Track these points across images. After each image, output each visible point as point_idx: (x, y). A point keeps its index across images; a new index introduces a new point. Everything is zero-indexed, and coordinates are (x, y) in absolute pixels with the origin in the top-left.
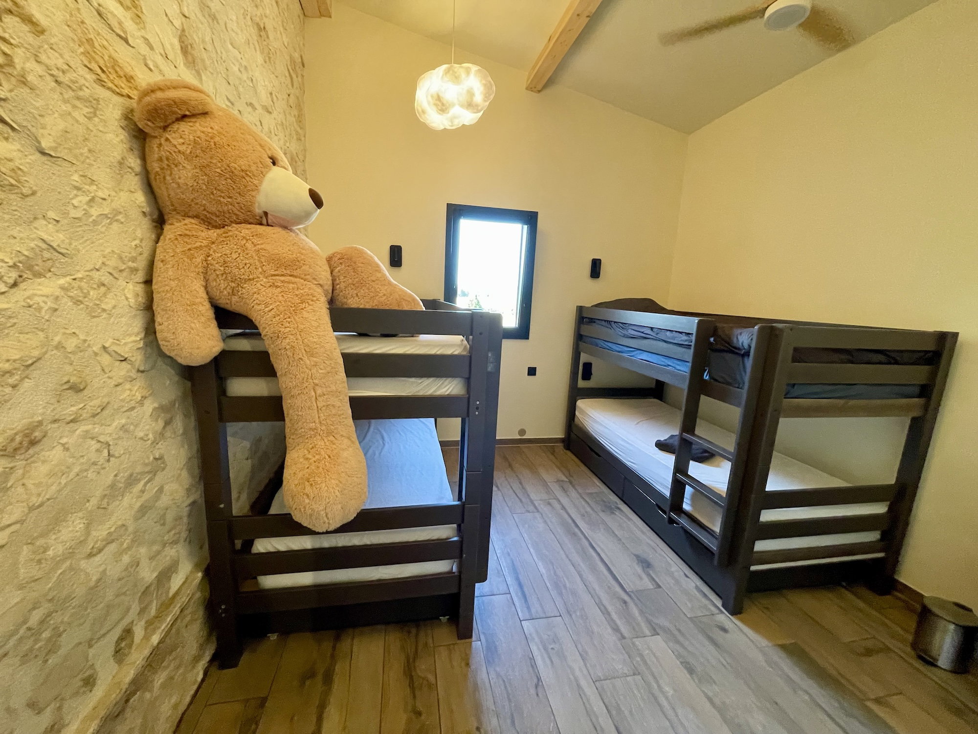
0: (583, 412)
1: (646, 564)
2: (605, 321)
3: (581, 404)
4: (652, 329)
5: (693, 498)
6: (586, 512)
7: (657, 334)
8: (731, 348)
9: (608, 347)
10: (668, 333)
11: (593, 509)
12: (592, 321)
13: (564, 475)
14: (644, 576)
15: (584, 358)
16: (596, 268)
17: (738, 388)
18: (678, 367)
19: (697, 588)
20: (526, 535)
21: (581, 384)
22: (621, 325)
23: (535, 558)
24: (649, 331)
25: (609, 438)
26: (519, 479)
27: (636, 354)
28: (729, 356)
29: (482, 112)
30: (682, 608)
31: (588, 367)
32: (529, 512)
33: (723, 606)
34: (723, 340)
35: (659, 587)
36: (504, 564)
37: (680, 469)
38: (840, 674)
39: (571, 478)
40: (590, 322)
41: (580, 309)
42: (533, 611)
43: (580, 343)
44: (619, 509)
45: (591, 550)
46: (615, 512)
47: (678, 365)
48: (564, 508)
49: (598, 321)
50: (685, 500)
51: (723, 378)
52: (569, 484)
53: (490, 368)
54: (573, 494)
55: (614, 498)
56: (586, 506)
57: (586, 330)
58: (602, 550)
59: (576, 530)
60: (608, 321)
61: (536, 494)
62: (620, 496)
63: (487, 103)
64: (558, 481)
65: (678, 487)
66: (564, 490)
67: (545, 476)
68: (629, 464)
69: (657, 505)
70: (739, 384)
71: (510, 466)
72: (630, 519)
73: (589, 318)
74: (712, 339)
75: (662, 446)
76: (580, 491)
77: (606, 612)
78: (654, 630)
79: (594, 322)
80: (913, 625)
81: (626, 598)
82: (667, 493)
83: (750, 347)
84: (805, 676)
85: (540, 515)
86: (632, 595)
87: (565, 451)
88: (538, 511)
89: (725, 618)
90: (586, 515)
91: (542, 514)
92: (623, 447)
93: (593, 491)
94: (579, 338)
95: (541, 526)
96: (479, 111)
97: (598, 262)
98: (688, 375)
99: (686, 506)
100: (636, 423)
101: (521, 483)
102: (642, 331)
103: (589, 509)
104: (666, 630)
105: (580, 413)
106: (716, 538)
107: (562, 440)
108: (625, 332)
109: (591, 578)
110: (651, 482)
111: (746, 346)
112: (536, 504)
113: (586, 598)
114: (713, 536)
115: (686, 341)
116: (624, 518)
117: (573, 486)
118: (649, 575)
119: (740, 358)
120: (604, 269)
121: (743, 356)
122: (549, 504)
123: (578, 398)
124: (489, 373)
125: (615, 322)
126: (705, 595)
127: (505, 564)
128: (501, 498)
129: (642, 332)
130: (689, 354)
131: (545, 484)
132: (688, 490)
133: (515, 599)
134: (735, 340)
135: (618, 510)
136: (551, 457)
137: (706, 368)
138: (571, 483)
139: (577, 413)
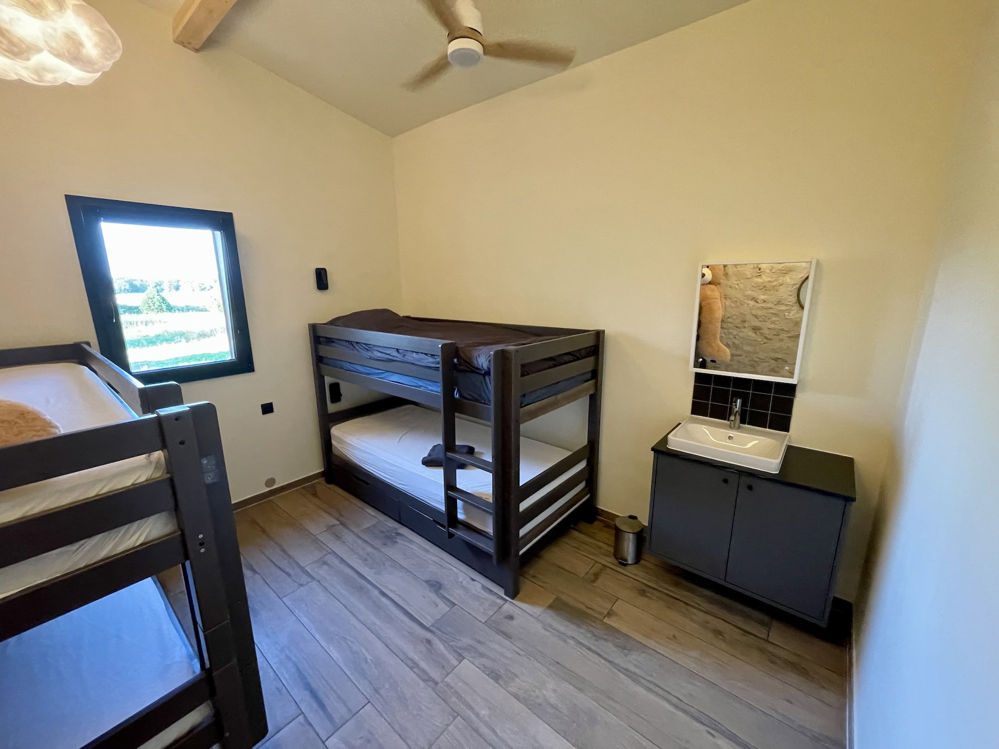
0: (341, 441)
1: (436, 586)
2: (346, 341)
3: (336, 431)
4: (398, 350)
5: (464, 509)
6: (368, 554)
7: (404, 356)
8: (474, 369)
9: (356, 370)
10: (414, 355)
11: (373, 547)
12: (330, 341)
13: (333, 517)
14: (438, 601)
15: (328, 380)
16: (322, 279)
17: (484, 403)
18: (430, 388)
19: (485, 588)
20: (305, 619)
21: (332, 408)
22: (364, 346)
23: (323, 643)
24: (395, 353)
25: (373, 464)
26: (280, 545)
27: (387, 376)
28: (472, 375)
29: (99, 74)
30: (477, 617)
31: (335, 388)
32: (302, 585)
33: (506, 594)
34: (465, 361)
35: (454, 604)
36: (285, 676)
37: (450, 485)
38: (587, 607)
39: (341, 518)
40: (327, 342)
41: (313, 328)
42: (336, 717)
43: (322, 366)
44: (399, 534)
45: (384, 600)
46: (395, 540)
47: (430, 385)
48: (342, 561)
49: (338, 341)
50: (458, 510)
51: (471, 395)
52: (341, 527)
53: (209, 479)
54: (349, 537)
55: (391, 524)
56: (365, 545)
57: (325, 351)
58: (394, 592)
59: (363, 582)
60: (349, 341)
61: (306, 558)
62: (398, 519)
63: (110, 63)
64: (330, 528)
65: (451, 503)
66: (338, 537)
67: (313, 528)
68: (400, 487)
69: (434, 520)
70: (485, 401)
71: (264, 531)
72: (411, 541)
73: (326, 338)
74: (455, 360)
75: (428, 462)
76: (356, 531)
77: (413, 665)
78: (460, 655)
79: (333, 342)
80: (613, 538)
81: (429, 635)
82: (442, 507)
83: (489, 369)
84: (568, 623)
85: (318, 583)
86: (433, 629)
87: (328, 485)
88: (313, 578)
89: (511, 606)
90: (369, 558)
91: (319, 581)
92: (391, 472)
93: (368, 525)
94: (319, 360)
95: (322, 597)
96: (97, 71)
97: (322, 272)
98: (441, 395)
99: (461, 516)
100: (398, 440)
101: (284, 551)
102: (388, 352)
103: (369, 549)
104: (470, 648)
105: (338, 443)
106: (491, 539)
107: (322, 474)
108: (369, 354)
109: (389, 632)
110: (425, 500)
111: (486, 368)
112: (308, 569)
113: (391, 662)
114: (487, 537)
115: (433, 363)
116: (406, 543)
117: (347, 528)
118: (443, 598)
119: (482, 377)
120: (331, 278)
121: (484, 375)
122: (325, 563)
123: (331, 425)
124: (209, 487)
125: (357, 343)
126: (491, 591)
127: (287, 676)
128: (262, 582)
129: (389, 354)
130: (439, 376)
131: (316, 541)
132: (460, 503)
133: (311, 717)
134: (475, 362)
135: (398, 537)
136: (315, 500)
137: (455, 387)
138: (342, 524)
139: (333, 442)
